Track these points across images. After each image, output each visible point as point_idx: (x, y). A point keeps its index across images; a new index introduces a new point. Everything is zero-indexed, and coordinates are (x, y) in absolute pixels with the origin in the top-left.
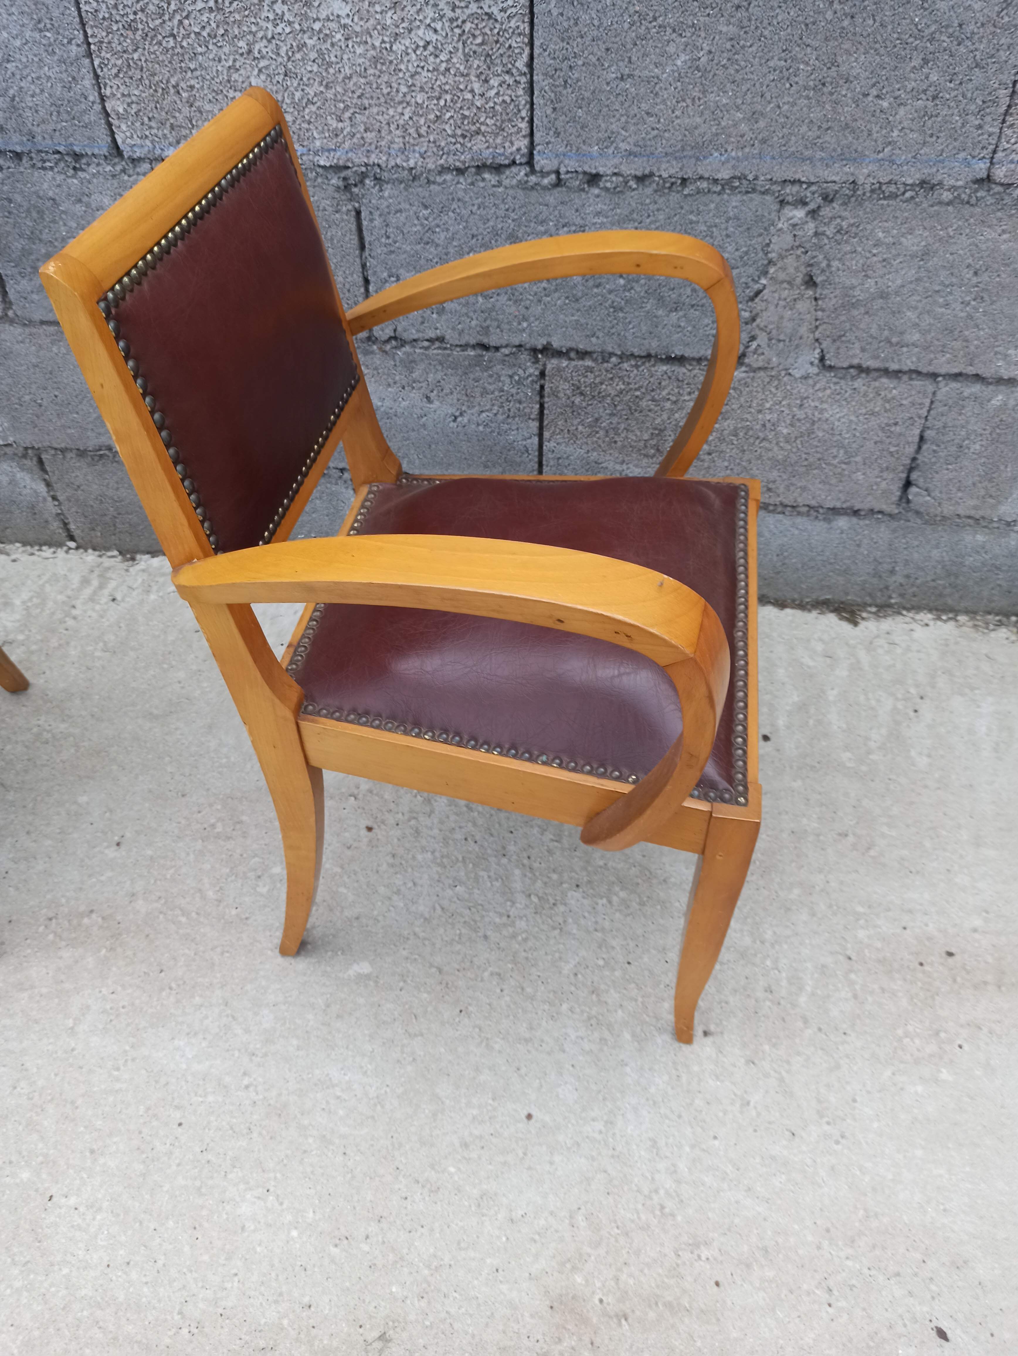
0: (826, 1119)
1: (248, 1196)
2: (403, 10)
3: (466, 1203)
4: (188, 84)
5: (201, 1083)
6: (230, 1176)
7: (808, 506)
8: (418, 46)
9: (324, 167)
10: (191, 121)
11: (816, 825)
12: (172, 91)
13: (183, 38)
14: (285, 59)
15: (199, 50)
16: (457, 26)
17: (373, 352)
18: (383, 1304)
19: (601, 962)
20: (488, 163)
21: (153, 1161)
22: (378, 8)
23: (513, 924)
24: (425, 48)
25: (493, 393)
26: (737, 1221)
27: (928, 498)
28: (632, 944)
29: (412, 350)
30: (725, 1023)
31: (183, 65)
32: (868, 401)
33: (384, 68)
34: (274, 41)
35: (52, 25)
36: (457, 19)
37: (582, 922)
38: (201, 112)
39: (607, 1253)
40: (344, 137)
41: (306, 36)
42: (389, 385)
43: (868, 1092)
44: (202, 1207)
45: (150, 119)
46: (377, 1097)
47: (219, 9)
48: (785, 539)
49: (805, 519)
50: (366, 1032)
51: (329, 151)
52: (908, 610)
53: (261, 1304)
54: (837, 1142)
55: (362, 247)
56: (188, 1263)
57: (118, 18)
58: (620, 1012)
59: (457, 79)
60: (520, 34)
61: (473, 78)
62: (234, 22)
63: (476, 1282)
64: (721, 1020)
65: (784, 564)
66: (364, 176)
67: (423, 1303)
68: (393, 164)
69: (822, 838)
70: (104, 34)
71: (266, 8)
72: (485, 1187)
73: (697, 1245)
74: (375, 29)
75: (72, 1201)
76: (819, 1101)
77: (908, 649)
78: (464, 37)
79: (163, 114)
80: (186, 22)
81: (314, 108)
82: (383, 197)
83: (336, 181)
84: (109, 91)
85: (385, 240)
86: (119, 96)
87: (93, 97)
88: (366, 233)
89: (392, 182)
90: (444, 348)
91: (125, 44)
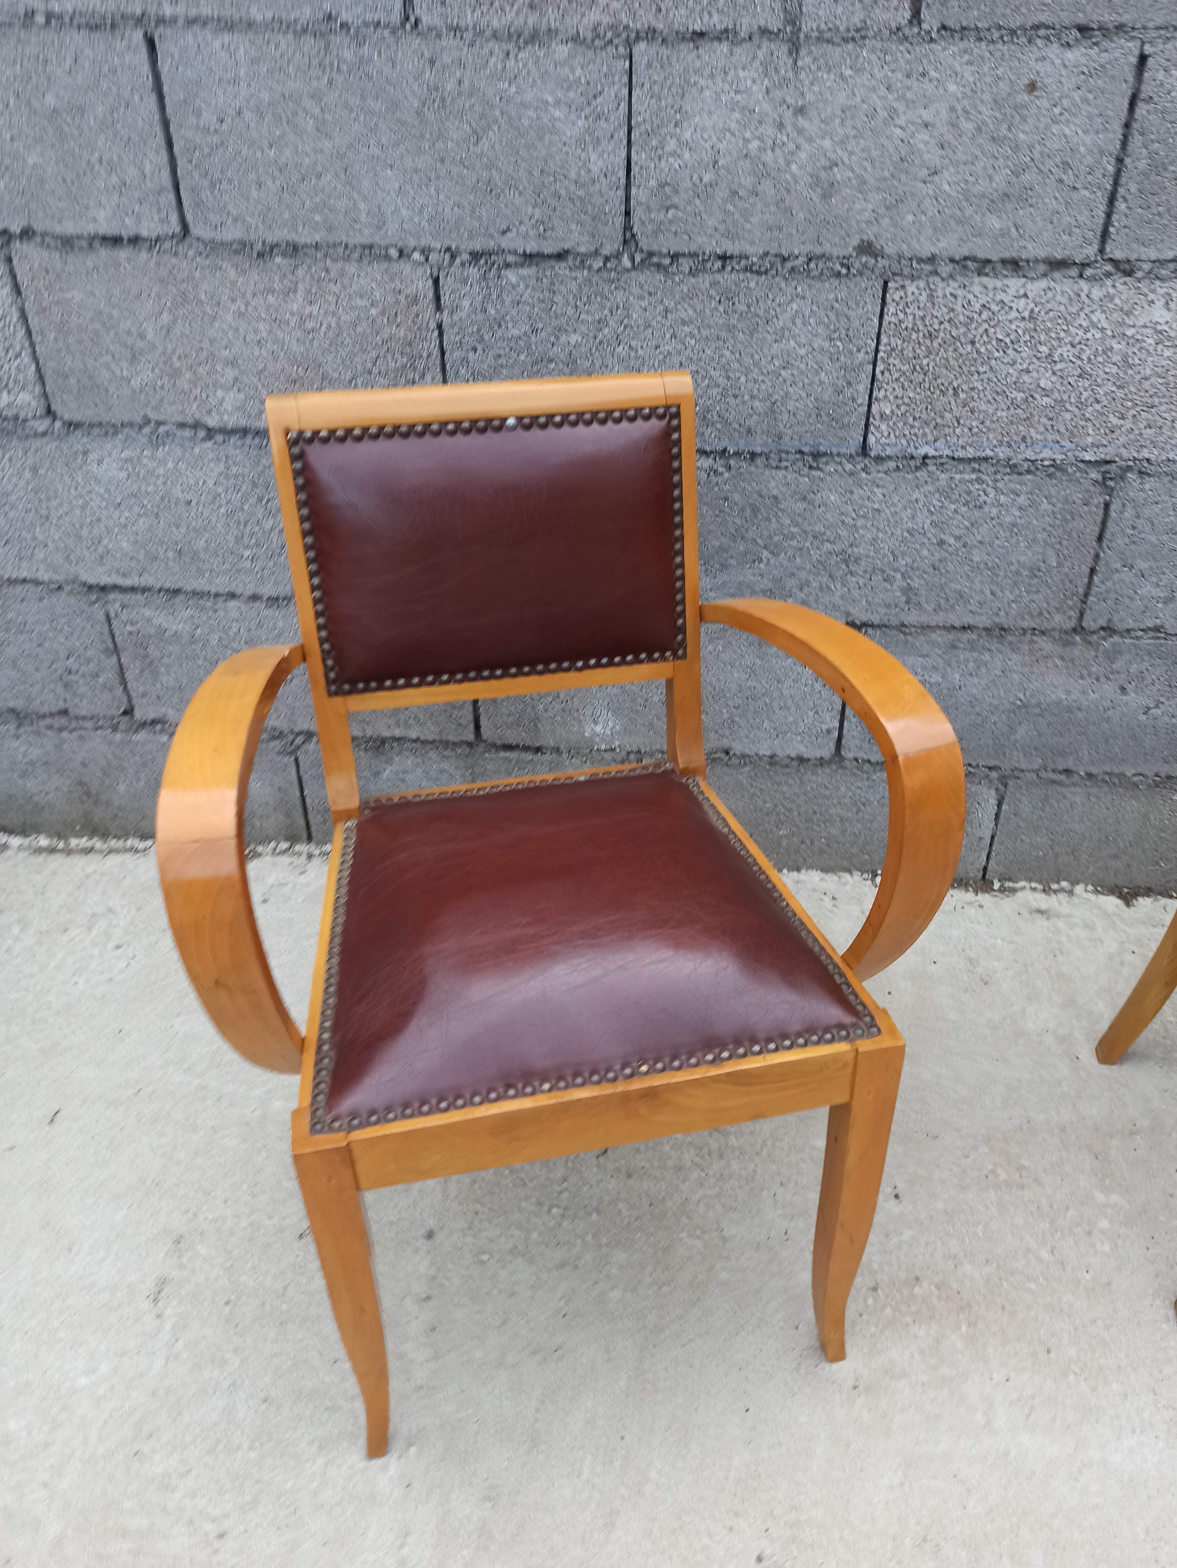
4: (971, 386)
9: (1088, 462)
10: (958, 420)
12: (951, 392)
13: (983, 345)
14: (1085, 362)
15: (996, 354)
17: (1074, 644)
29: (1120, 640)
31: (972, 369)
34: (1078, 347)
35: (847, 335)
40: (1121, 433)
41: (1115, 341)
42: (1082, 677)
45: (915, 419)
47: (1032, 319)
51: (1099, 446)
55: (1100, 538)
57: (921, 328)
62: (1043, 330)
66: (1129, 469)
68: (1164, 458)
70: (900, 342)
71: (1083, 315)
79: (932, 413)
80: (992, 330)
81: (1098, 407)
82: (1143, 490)
83: (1094, 475)
84: (882, 394)
85: (1130, 532)
86: (891, 398)
87: (863, 399)
88: (1110, 524)
89: (1158, 475)
90: (1159, 638)
91: (919, 351)
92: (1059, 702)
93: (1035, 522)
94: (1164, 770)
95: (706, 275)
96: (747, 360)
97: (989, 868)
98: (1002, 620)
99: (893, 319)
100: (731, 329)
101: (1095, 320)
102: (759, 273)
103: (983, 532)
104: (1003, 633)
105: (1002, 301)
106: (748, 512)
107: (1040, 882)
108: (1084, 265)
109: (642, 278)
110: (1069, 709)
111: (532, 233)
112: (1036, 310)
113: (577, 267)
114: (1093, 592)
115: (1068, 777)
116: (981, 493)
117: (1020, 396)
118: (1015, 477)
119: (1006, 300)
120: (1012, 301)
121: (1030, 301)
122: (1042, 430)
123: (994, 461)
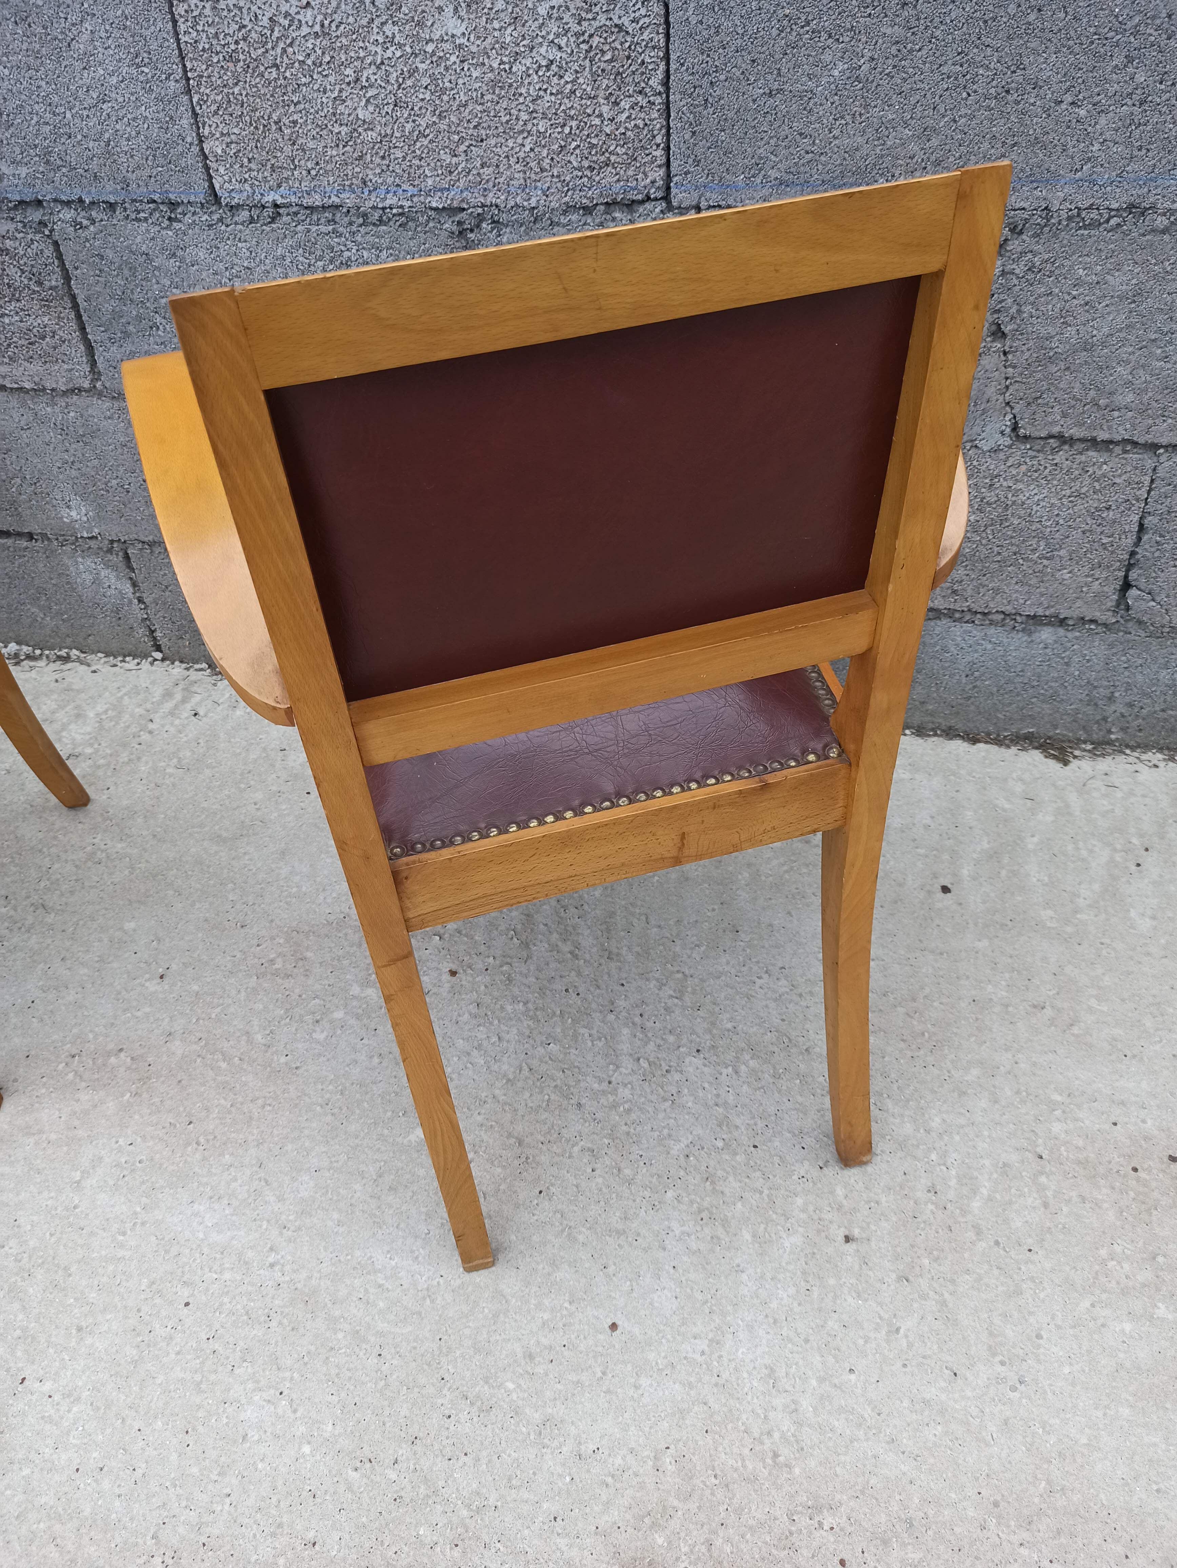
0: (999, 1358)
1: (256, 1398)
2: (523, 26)
3: (524, 1429)
4: (291, 119)
5: (218, 1256)
6: (237, 1371)
7: (1003, 612)
8: (540, 67)
9: (436, 209)
11: (1004, 993)
12: (274, 127)
13: (286, 68)
14: (395, 87)
15: (303, 80)
16: (584, 42)
18: (406, 1549)
19: (720, 1144)
20: (619, 200)
21: (149, 1346)
22: (496, 25)
23: (614, 1092)
24: (548, 67)
26: (873, 1481)
27: (1153, 604)
28: (761, 1124)
30: (873, 1228)
31: (286, 98)
32: (1074, 480)
33: (503, 93)
34: (383, 67)
35: (150, 59)
36: (583, 34)
37: (701, 1093)
38: (303, 150)
39: (699, 1508)
40: (459, 174)
41: (418, 60)
43: (1059, 1327)
44: (199, 1407)
45: (250, 161)
46: (428, 1289)
47: (325, 34)
48: (976, 655)
49: (1000, 629)
50: (423, 1210)
51: (442, 190)
52: (1133, 749)
53: (255, 1535)
54: (1013, 1389)
56: (172, 1475)
57: (219, 48)
58: (739, 1205)
59: (584, 102)
60: (654, 48)
61: (602, 101)
62: (341, 47)
63: (526, 1532)
64: (868, 1224)
65: (975, 687)
66: (480, 218)
67: (457, 1553)
68: (513, 203)
69: (1010, 1009)
70: (204, 67)
71: (376, 30)
72: (550, 1411)
73: (819, 1509)
74: (494, 48)
75: (48, 1386)
76: (991, 1334)
77: (1131, 793)
78: (592, 54)
79: (264, 153)
80: (290, 50)
81: (425, 142)
83: (449, 225)
84: (207, 130)
86: (218, 135)
87: (191, 137)
89: (512, 225)
91: (225, 78)
96: (65, 92)
99: (188, 39)
100: (37, 55)
101: (389, 33)
105: (287, 15)
106: (126, 272)
112: (326, 23)
116: (343, 248)
118: (370, 228)
119: (293, 11)
120: (298, 13)
121: (316, 12)
122: (378, 171)
123: (345, 210)
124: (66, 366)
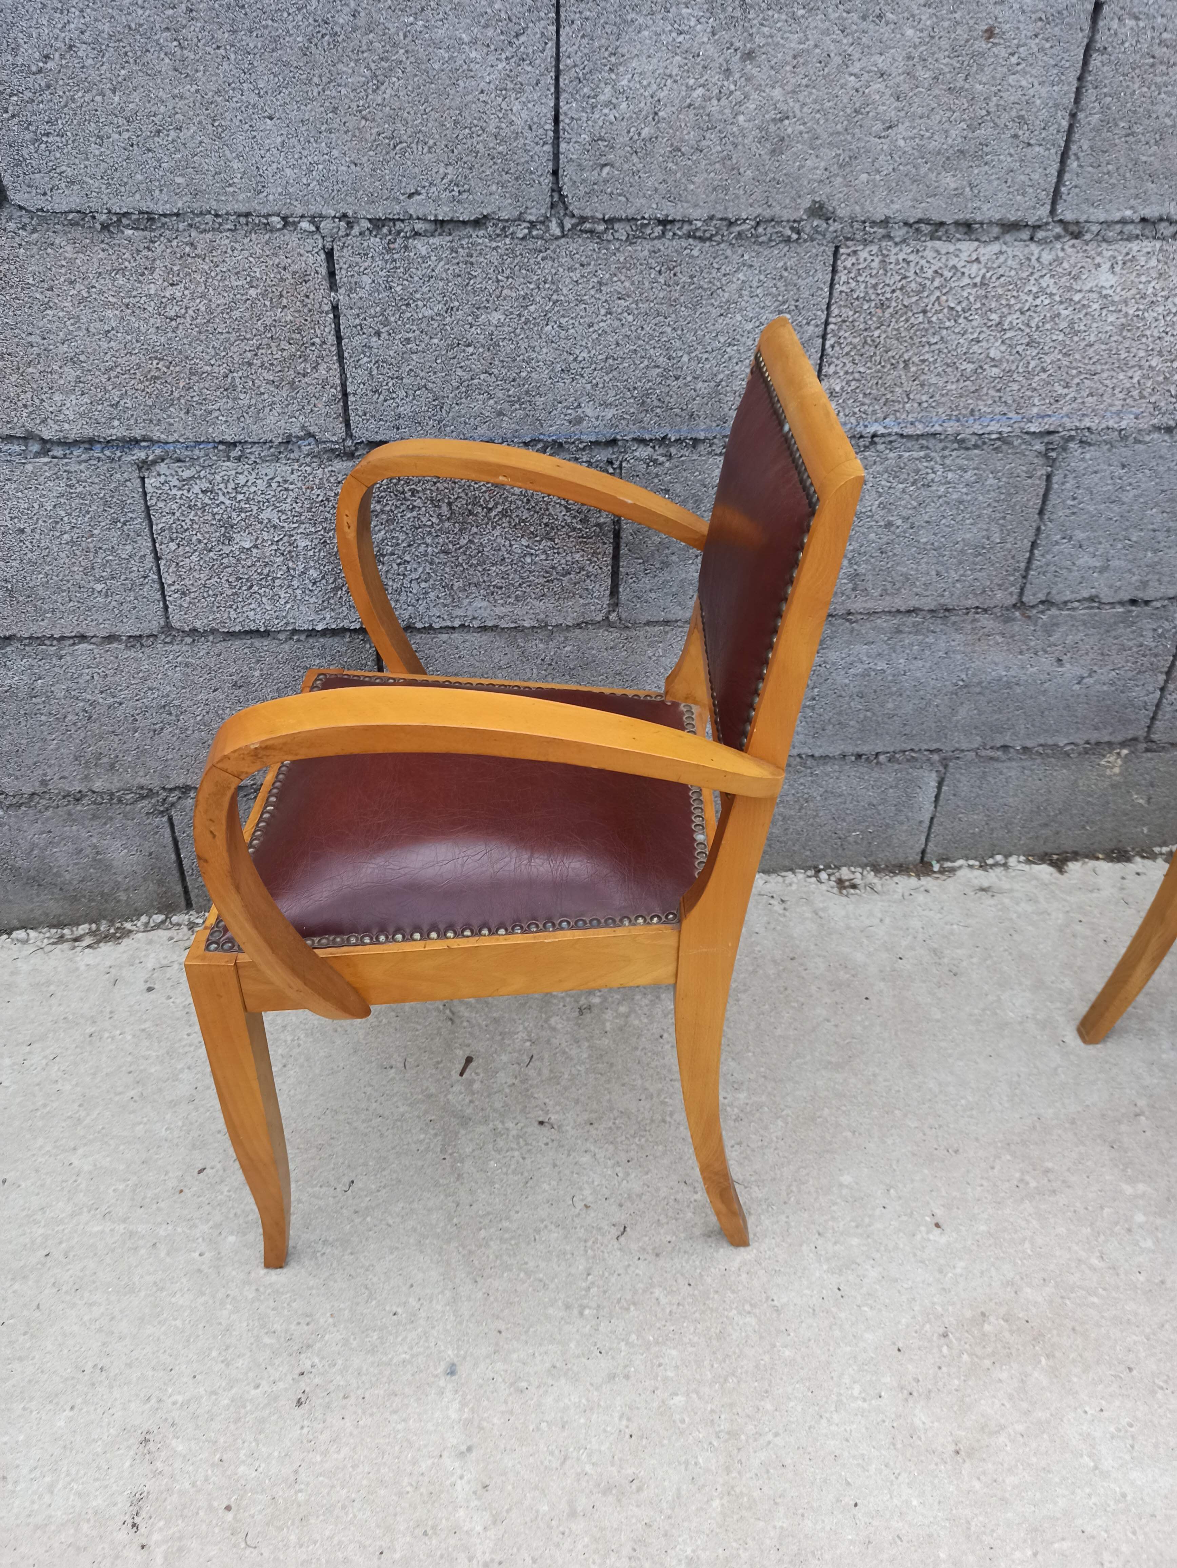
4: (922, 358)
9: (1032, 434)
10: (908, 395)
12: (902, 365)
13: (934, 314)
14: (1034, 330)
15: (948, 324)
17: (1014, 620)
25: (1130, 649)
29: (1058, 612)
31: (924, 340)
33: (1129, 334)
34: (1028, 313)
35: (797, 306)
38: (923, 385)
40: (1065, 402)
41: (1063, 306)
42: (1021, 653)
45: (865, 396)
47: (983, 285)
51: (1044, 417)
55: (1042, 511)
57: (873, 297)
62: (994, 296)
66: (1071, 438)
68: (1104, 426)
70: (851, 313)
71: (1032, 281)
74: (1134, 298)
79: (882, 389)
80: (944, 298)
81: (1044, 376)
82: (1083, 459)
83: (1039, 447)
84: (831, 370)
85: (1070, 502)
86: (842, 373)
88: (1052, 496)
89: (1098, 444)
90: (1092, 608)
91: (870, 322)
92: (1000, 679)
93: (981, 498)
94: (1094, 736)
95: (645, 243)
96: (690, 337)
97: (929, 850)
98: (946, 600)
99: (844, 288)
100: (673, 303)
101: (1044, 285)
102: (702, 239)
103: (930, 512)
104: (947, 614)
105: (954, 267)
107: (975, 859)
108: (1037, 227)
109: (573, 247)
110: (1008, 685)
111: (445, 195)
112: (988, 275)
113: (498, 235)
114: (1034, 566)
115: (1004, 752)
116: (930, 471)
117: (971, 367)
118: (962, 452)
119: (959, 266)
120: (964, 266)
121: (982, 266)
122: (990, 402)
123: (943, 437)
124: (581, 601)
